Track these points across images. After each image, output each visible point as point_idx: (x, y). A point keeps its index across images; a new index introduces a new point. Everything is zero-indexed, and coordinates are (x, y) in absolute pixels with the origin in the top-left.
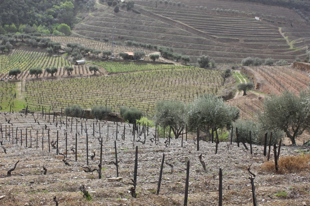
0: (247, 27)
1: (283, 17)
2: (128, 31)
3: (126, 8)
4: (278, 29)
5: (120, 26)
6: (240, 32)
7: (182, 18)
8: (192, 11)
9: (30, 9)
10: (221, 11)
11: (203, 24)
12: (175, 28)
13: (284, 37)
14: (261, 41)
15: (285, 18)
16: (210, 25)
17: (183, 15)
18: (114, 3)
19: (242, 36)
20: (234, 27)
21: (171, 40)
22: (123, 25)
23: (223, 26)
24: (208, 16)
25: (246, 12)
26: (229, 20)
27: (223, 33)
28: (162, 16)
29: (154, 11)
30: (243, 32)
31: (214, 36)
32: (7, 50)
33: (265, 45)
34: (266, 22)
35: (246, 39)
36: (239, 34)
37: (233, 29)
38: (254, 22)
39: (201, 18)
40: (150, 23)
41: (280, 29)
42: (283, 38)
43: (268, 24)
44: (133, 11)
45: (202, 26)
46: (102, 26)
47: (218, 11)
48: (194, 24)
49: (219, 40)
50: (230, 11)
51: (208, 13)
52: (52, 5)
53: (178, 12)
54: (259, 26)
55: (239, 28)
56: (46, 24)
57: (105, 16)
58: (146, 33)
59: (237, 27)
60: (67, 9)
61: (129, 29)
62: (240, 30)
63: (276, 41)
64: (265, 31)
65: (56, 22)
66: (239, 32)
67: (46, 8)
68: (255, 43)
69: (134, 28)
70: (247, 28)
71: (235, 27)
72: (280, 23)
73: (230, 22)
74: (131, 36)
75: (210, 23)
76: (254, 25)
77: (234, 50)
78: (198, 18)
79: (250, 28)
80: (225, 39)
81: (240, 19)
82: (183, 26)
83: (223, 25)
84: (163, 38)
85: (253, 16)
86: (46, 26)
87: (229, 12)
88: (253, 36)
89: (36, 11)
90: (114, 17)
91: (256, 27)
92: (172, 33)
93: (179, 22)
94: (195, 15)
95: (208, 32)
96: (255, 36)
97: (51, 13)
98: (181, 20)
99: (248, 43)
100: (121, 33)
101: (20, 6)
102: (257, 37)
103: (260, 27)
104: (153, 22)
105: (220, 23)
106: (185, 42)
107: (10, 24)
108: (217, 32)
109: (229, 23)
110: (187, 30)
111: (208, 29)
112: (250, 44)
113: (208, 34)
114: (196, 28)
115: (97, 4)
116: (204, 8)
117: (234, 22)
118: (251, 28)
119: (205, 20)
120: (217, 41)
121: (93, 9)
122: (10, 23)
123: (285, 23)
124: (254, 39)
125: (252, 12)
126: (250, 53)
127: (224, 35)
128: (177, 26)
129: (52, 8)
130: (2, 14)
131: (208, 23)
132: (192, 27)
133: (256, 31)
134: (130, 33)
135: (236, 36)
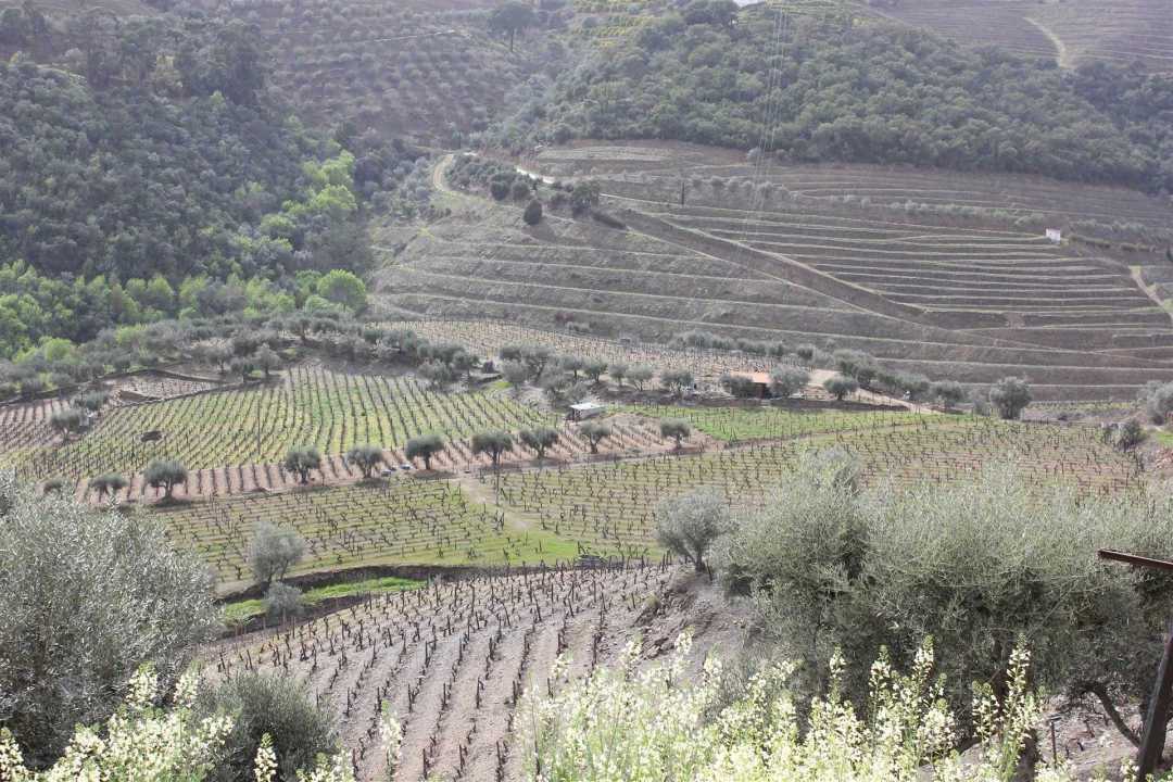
0: (1023, 269)
1: (1135, 226)
2: (588, 294)
3: (567, 209)
4: (1128, 272)
5: (554, 274)
6: (1005, 287)
7: (786, 240)
8: (817, 213)
9: (207, 218)
10: (923, 213)
11: (864, 263)
12: (764, 278)
13: (1158, 301)
14: (1085, 319)
15: (1143, 230)
16: (891, 265)
17: (785, 230)
18: (517, 188)
19: (1015, 303)
20: (977, 270)
21: (754, 322)
22: (565, 269)
23: (941, 267)
24: (878, 230)
25: (1010, 212)
26: (958, 245)
27: (943, 292)
28: (709, 236)
29: (676, 217)
30: (1015, 287)
31: (914, 305)
32: (259, 373)
33: (1100, 334)
34: (1085, 249)
35: (1030, 313)
36: (1003, 295)
37: (975, 278)
38: (1044, 251)
39: (856, 241)
40: (668, 261)
41: (1136, 272)
42: (1156, 304)
43: (1095, 255)
44: (598, 218)
45: (863, 271)
46: (486, 277)
47: (912, 214)
48: (834, 262)
49: (934, 319)
50: (954, 210)
51: (876, 219)
52: (279, 203)
53: (768, 219)
54: (1066, 264)
55: (999, 272)
56: (272, 272)
57: (490, 240)
58: (659, 300)
59: (991, 271)
60: (334, 214)
61: (591, 285)
62: (1003, 279)
63: (1136, 318)
64: (1091, 282)
65: (305, 265)
66: (1000, 286)
67: (258, 212)
68: (1064, 327)
69: (609, 283)
70: (1026, 273)
71: (983, 271)
72: (1131, 250)
73: (961, 250)
74: (604, 309)
75: (892, 256)
76: (1048, 261)
77: (994, 356)
78: (846, 240)
79: (1036, 273)
80: (954, 315)
81: (994, 238)
82: (795, 272)
83: (939, 263)
84: (726, 315)
85: (1038, 227)
86: (272, 279)
87: (949, 214)
88: (1055, 303)
89: (227, 226)
90: (525, 241)
91: (1058, 269)
92: (757, 299)
93: (776, 255)
94: (830, 227)
95: (888, 290)
96: (1059, 303)
97: (279, 232)
98: (781, 250)
99: (1041, 328)
100: (563, 300)
101: (170, 208)
102: (1067, 303)
103: (1069, 268)
104: (679, 258)
105: (928, 258)
106: (808, 330)
107: (147, 277)
108: (920, 291)
109: (957, 257)
110: (809, 284)
111: (888, 280)
112: (1047, 333)
113: (889, 297)
114: (842, 277)
115: (441, 193)
116: (859, 201)
117: (975, 250)
118: (1042, 273)
119: (869, 246)
120: (926, 323)
121: (432, 212)
122: (145, 273)
123: (1148, 250)
124: (1057, 313)
125: (1029, 213)
126: (1052, 364)
127: (947, 301)
128: (769, 271)
129: (281, 213)
130: (116, 239)
131: (883, 256)
132: (825, 274)
133: (1059, 282)
134: (596, 300)
135: (991, 302)
